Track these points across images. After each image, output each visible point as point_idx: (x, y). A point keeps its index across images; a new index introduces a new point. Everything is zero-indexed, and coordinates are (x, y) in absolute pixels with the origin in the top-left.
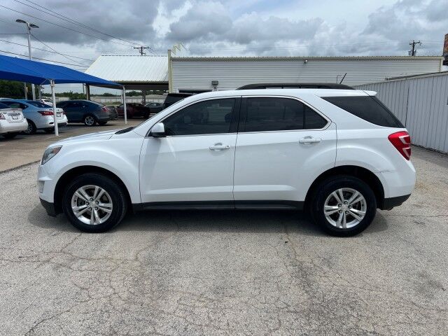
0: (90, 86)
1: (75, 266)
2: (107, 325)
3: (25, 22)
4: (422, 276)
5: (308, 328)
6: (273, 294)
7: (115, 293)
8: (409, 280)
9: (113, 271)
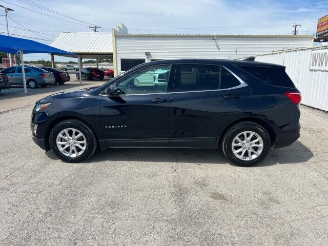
0: (55, 56)
1: (12, 189)
2: (25, 232)
3: (3, 7)
4: (266, 194)
5: (173, 231)
6: (154, 208)
7: (37, 209)
8: (255, 197)
9: (40, 192)
